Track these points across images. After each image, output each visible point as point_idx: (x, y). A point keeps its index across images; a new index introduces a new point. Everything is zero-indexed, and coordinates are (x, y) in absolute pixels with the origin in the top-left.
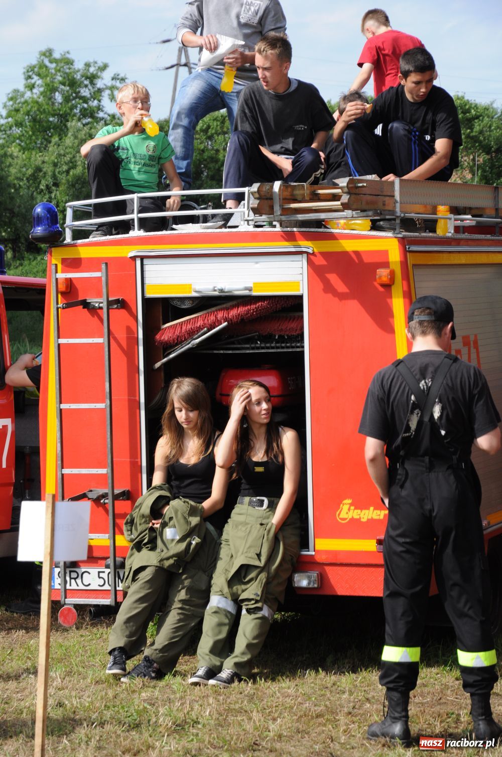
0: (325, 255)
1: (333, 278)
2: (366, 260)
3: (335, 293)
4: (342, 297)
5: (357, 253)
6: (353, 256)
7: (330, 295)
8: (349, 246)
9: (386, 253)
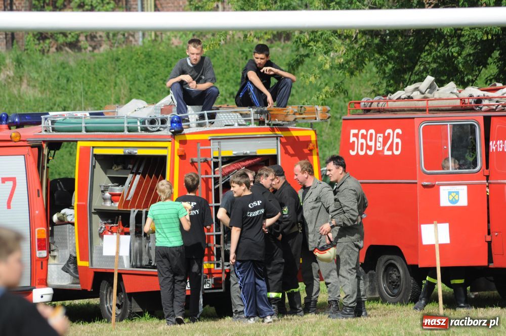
0: (286, 137)
1: (289, 148)
2: (301, 140)
3: (289, 154)
4: (292, 155)
5: (297, 137)
6: (296, 138)
7: (287, 155)
8: (295, 134)
9: (310, 136)
